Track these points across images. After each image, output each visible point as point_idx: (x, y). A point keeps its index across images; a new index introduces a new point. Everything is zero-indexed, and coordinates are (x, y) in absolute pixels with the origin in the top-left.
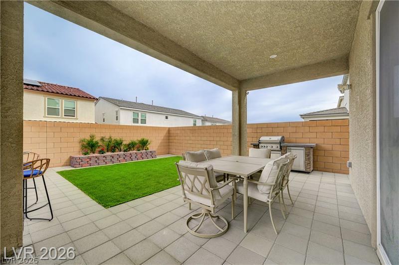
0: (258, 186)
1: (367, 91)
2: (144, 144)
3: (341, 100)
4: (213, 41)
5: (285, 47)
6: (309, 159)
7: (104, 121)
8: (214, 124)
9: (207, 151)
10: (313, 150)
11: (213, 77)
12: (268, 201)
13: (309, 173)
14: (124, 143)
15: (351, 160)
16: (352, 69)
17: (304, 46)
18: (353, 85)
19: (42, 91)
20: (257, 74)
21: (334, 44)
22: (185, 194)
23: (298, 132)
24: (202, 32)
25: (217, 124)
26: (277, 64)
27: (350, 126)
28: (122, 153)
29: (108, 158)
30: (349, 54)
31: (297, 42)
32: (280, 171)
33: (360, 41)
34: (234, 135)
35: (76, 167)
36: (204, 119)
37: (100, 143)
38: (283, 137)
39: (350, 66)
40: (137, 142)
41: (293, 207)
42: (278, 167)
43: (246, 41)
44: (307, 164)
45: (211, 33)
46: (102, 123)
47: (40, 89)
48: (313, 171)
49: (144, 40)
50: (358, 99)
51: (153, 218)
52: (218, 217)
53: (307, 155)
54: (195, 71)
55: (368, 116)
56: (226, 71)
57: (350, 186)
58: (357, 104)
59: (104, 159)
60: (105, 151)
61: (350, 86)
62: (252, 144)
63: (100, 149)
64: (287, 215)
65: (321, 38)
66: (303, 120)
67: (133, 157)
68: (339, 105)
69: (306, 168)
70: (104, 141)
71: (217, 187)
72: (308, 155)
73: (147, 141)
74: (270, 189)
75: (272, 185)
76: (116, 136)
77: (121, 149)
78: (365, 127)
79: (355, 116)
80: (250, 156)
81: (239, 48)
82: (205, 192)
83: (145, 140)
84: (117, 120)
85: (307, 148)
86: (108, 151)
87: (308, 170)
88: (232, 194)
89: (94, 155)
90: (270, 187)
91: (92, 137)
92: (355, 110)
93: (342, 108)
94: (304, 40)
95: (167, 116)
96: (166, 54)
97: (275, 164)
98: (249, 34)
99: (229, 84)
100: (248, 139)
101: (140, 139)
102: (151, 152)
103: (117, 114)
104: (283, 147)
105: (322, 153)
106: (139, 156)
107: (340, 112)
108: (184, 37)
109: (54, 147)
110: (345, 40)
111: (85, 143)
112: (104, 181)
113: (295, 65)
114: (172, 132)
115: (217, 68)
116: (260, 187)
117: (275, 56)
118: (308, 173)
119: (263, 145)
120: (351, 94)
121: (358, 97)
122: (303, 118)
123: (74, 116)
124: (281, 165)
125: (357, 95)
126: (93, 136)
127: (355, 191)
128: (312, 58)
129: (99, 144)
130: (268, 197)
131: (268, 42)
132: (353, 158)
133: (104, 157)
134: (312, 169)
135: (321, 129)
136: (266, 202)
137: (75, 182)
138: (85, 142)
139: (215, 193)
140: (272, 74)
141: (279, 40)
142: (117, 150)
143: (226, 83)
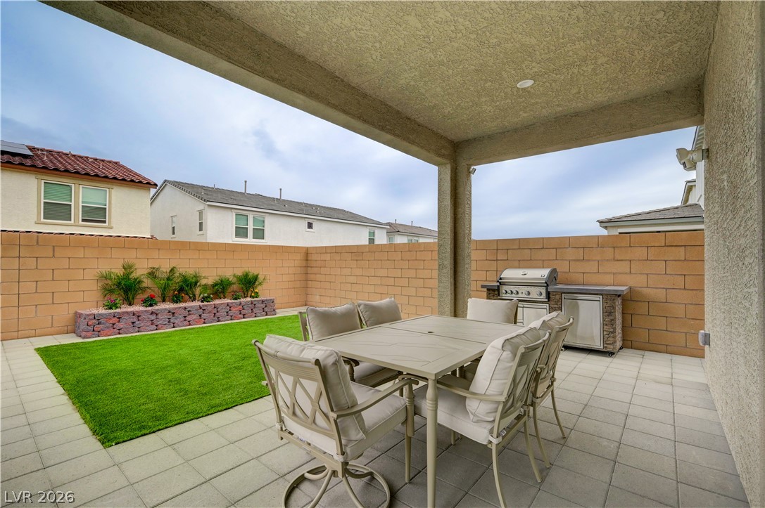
0: (468, 402)
1: (748, 158)
2: (249, 283)
3: (689, 189)
4: (377, 45)
5: (549, 60)
6: (612, 322)
7: (174, 233)
8: (414, 239)
9: (365, 305)
10: (623, 301)
11: (389, 131)
12: (490, 442)
13: (614, 354)
14: (203, 282)
15: (708, 328)
16: (711, 111)
17: (596, 58)
18: (714, 150)
19: (32, 166)
20: (491, 126)
21: (666, 51)
22: (281, 420)
23: (589, 260)
24: (347, 22)
25: (421, 240)
26: (537, 103)
27: (706, 247)
28: (197, 303)
29: (163, 317)
30: (703, 77)
31: (577, 46)
32: (520, 365)
33: (730, 38)
34: (441, 267)
35: (84, 338)
36: (393, 229)
37: (147, 282)
38: (554, 272)
39: (707, 107)
40: (235, 280)
41: (563, 445)
42: (515, 355)
43: (456, 45)
44: (608, 334)
45: (369, 23)
46: (167, 236)
47: (29, 162)
48: (621, 349)
49: (202, 38)
50: (723, 181)
51: (208, 478)
52: (371, 474)
53: (608, 313)
54: (343, 117)
55: (749, 223)
56: (420, 120)
57: (706, 388)
58: (721, 195)
59: (153, 317)
60: (157, 299)
61: (707, 154)
62: (483, 286)
63: (145, 296)
64: (545, 472)
65: (635, 36)
66: (605, 232)
67: (222, 313)
68: (686, 199)
69: (605, 342)
70: (155, 277)
71: (355, 404)
72: (610, 314)
73: (256, 278)
74: (496, 412)
75: (498, 403)
76: (186, 267)
77: (194, 295)
78: (743, 251)
79: (716, 223)
80: (468, 318)
81: (441, 63)
82: (320, 420)
83: (251, 275)
84: (201, 229)
85: (609, 298)
86: (164, 301)
87: (610, 348)
88: (403, 419)
89: (131, 309)
90: (495, 406)
91: (128, 268)
92: (717, 209)
93: (691, 206)
94: (594, 42)
95: (311, 221)
96: (262, 74)
97: (508, 347)
98: (462, 27)
99: (428, 151)
100: (475, 274)
101: (239, 273)
102: (263, 302)
103: (201, 218)
104: (554, 295)
105: (643, 308)
106: (235, 311)
107: (687, 214)
108: (307, 33)
109: (36, 292)
110: (693, 42)
111: (109, 282)
112: (133, 372)
113: (579, 105)
114: (313, 257)
115: (398, 112)
116: (472, 405)
117: (528, 83)
118: (611, 354)
119: (508, 288)
120: (709, 171)
121: (725, 177)
122: (606, 228)
123: (105, 222)
124: (521, 350)
125: (722, 173)
126: (130, 267)
127: (718, 406)
128: (616, 87)
129: (144, 285)
130: (491, 432)
131: (509, 46)
132: (713, 323)
133: (152, 313)
134: (619, 344)
135: (640, 253)
136: (485, 443)
137: (62, 375)
138: (111, 279)
139: (350, 422)
140: (527, 127)
141: (534, 41)
142: (187, 297)
143: (422, 147)
